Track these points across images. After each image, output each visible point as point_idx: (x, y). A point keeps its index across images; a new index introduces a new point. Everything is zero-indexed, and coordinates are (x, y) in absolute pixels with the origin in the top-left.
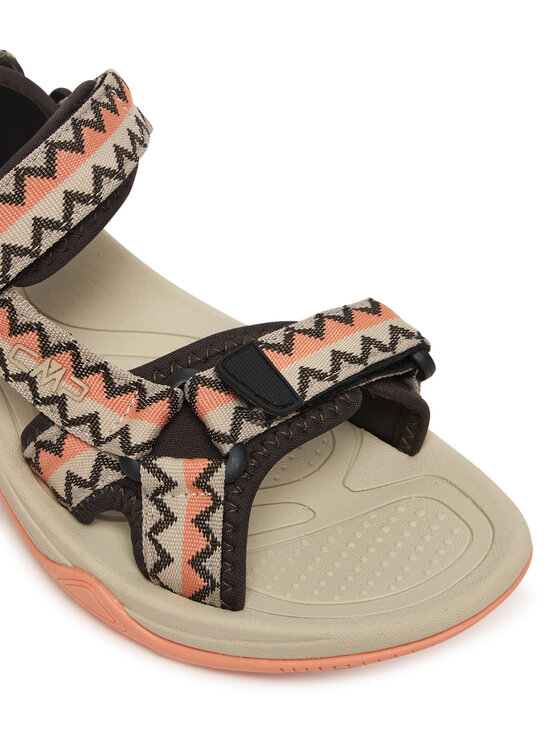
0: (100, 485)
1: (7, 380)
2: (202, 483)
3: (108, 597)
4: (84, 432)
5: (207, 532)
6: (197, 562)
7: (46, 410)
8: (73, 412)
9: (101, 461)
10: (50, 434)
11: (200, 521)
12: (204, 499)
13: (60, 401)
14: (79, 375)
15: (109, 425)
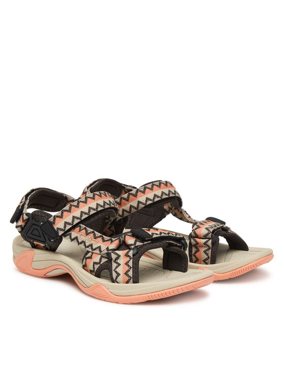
0: (102, 263)
1: (79, 244)
2: (127, 255)
3: (105, 288)
4: (97, 251)
5: (129, 266)
6: (126, 274)
7: (87, 249)
8: (94, 247)
9: (102, 257)
10: (89, 255)
11: (127, 264)
12: (128, 259)
13: (91, 245)
14: (95, 239)
15: (104, 248)
